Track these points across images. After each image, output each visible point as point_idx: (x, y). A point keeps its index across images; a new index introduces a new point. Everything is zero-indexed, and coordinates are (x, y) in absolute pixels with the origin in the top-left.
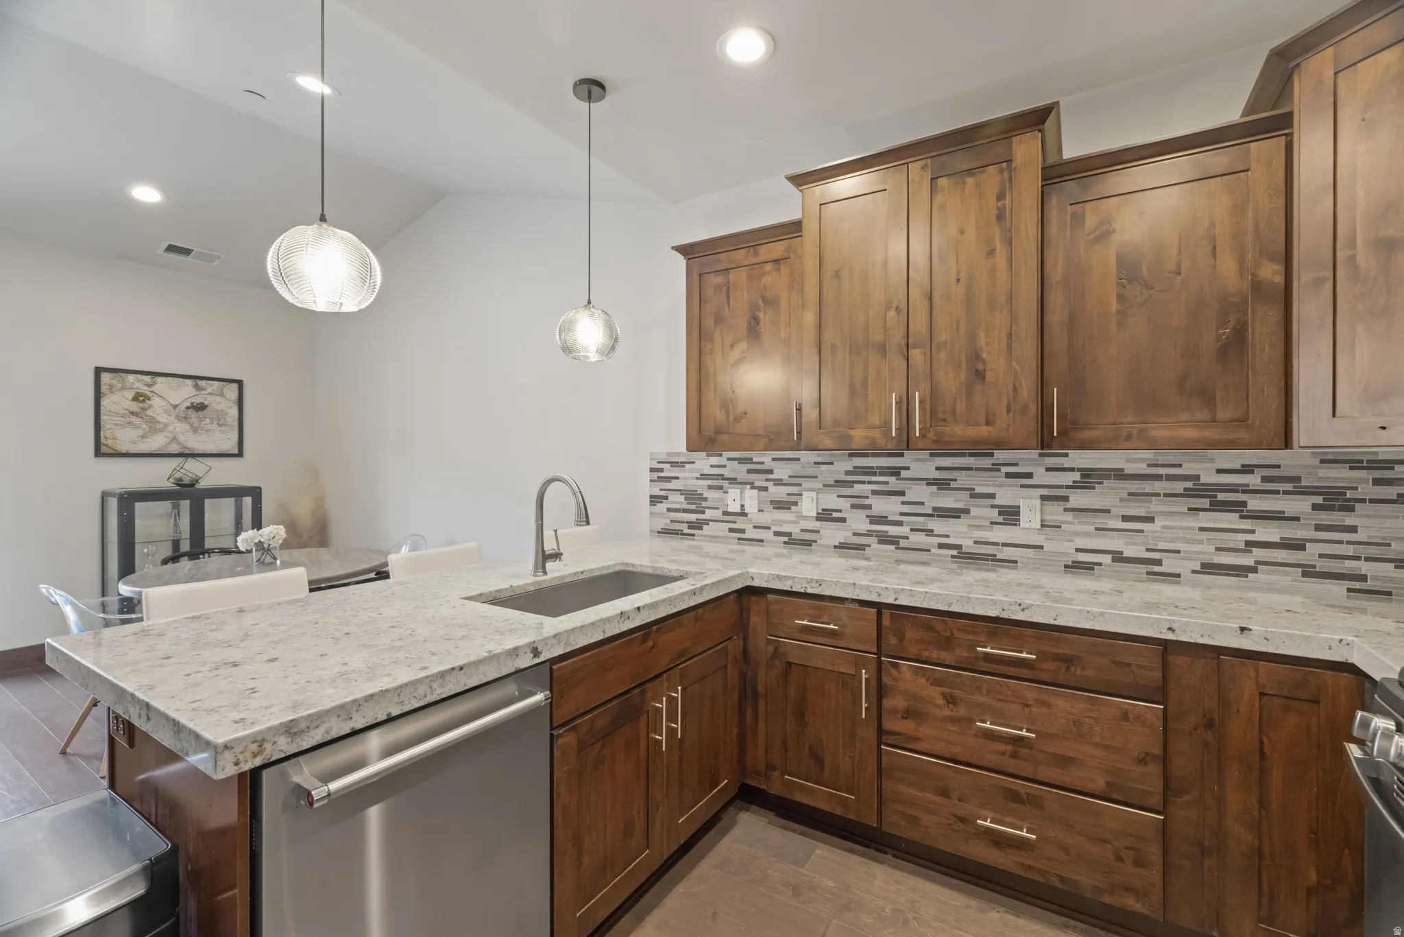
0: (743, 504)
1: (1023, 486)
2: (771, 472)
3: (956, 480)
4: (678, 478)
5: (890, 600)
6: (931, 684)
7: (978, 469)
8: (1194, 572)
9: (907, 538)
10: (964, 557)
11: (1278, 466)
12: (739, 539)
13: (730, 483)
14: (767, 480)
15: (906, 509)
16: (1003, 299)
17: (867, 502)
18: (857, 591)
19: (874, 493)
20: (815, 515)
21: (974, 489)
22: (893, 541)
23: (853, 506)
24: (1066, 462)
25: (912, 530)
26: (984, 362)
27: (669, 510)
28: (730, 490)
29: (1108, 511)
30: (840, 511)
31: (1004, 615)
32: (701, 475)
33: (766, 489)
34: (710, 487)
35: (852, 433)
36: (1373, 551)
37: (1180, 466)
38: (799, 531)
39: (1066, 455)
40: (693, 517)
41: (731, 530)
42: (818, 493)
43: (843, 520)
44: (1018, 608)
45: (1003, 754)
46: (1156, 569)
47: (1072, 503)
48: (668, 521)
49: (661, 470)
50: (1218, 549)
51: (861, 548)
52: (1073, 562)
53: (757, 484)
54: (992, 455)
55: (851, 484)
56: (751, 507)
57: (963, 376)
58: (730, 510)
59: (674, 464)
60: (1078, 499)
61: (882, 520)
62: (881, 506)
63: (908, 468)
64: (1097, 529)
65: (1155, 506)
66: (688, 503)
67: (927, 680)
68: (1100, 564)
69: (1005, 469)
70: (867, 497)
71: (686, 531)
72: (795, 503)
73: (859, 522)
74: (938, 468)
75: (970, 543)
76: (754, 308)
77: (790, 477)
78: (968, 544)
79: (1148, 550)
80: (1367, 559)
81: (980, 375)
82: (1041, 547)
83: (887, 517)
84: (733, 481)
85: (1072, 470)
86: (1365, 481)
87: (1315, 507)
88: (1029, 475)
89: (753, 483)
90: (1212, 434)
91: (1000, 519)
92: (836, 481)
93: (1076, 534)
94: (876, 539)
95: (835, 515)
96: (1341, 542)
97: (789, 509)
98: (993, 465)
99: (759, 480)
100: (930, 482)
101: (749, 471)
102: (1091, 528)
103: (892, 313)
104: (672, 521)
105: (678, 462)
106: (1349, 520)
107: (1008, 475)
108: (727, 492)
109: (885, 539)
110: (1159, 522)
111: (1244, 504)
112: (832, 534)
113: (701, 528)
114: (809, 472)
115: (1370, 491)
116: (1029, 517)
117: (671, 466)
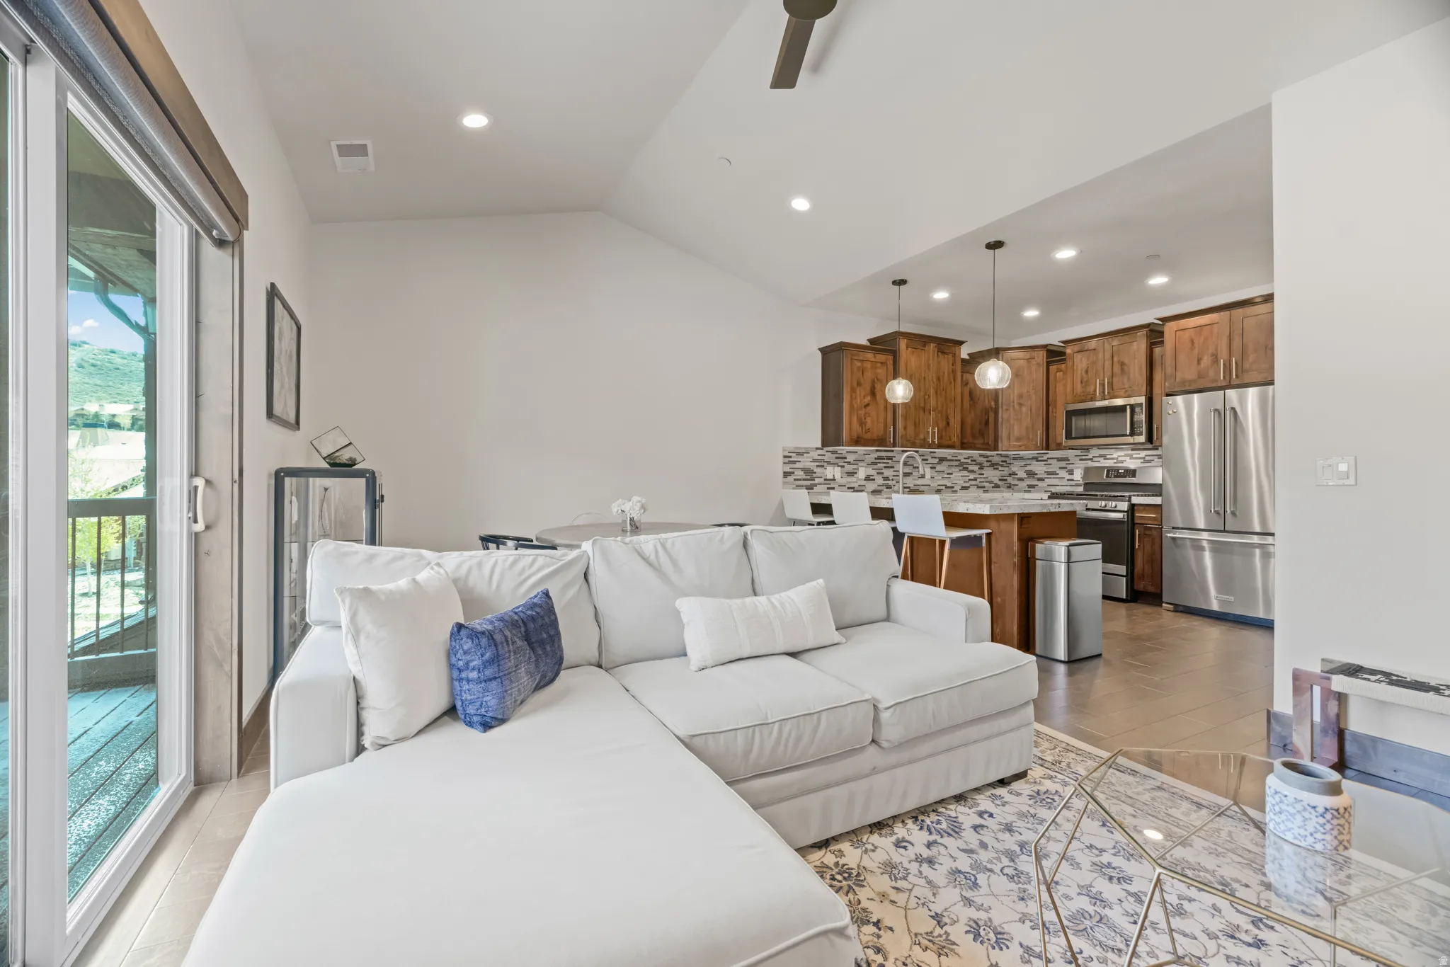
0: (833, 474)
1: (926, 463)
2: (846, 458)
3: (909, 462)
4: (800, 461)
9: (895, 486)
14: (844, 462)
15: (895, 474)
16: (953, 399)
17: (882, 471)
19: (885, 467)
20: (864, 478)
21: (913, 465)
22: (891, 487)
23: (878, 473)
24: (935, 455)
25: (896, 482)
26: (950, 419)
28: (828, 468)
29: (944, 472)
30: (873, 476)
32: (813, 460)
33: (843, 467)
34: (818, 466)
36: (986, 480)
37: (957, 456)
38: (858, 486)
39: (935, 453)
40: (808, 483)
41: (828, 488)
42: (864, 468)
43: (874, 480)
47: (938, 469)
48: (794, 486)
49: (790, 457)
50: (964, 482)
51: (880, 491)
53: (840, 464)
55: (876, 464)
56: (838, 476)
57: (944, 423)
58: (828, 478)
59: (798, 454)
60: (939, 468)
61: (886, 479)
62: (886, 473)
63: (895, 457)
64: (942, 478)
65: (953, 470)
66: (806, 475)
68: (942, 489)
72: (856, 473)
73: (880, 480)
75: (913, 485)
77: (854, 460)
81: (948, 424)
83: (889, 478)
84: (829, 463)
85: (936, 457)
86: (985, 461)
87: (979, 469)
88: (927, 460)
89: (838, 464)
90: (984, 446)
92: (871, 462)
93: (938, 480)
94: (885, 487)
95: (871, 477)
96: (982, 478)
97: (854, 476)
99: (841, 462)
101: (837, 458)
102: (940, 478)
103: (927, 397)
104: (796, 486)
105: (800, 453)
106: (983, 472)
107: (922, 460)
108: (826, 469)
109: (888, 487)
110: (954, 474)
112: (871, 486)
113: (813, 489)
114: (861, 458)
115: (986, 464)
116: (928, 476)
117: (796, 455)
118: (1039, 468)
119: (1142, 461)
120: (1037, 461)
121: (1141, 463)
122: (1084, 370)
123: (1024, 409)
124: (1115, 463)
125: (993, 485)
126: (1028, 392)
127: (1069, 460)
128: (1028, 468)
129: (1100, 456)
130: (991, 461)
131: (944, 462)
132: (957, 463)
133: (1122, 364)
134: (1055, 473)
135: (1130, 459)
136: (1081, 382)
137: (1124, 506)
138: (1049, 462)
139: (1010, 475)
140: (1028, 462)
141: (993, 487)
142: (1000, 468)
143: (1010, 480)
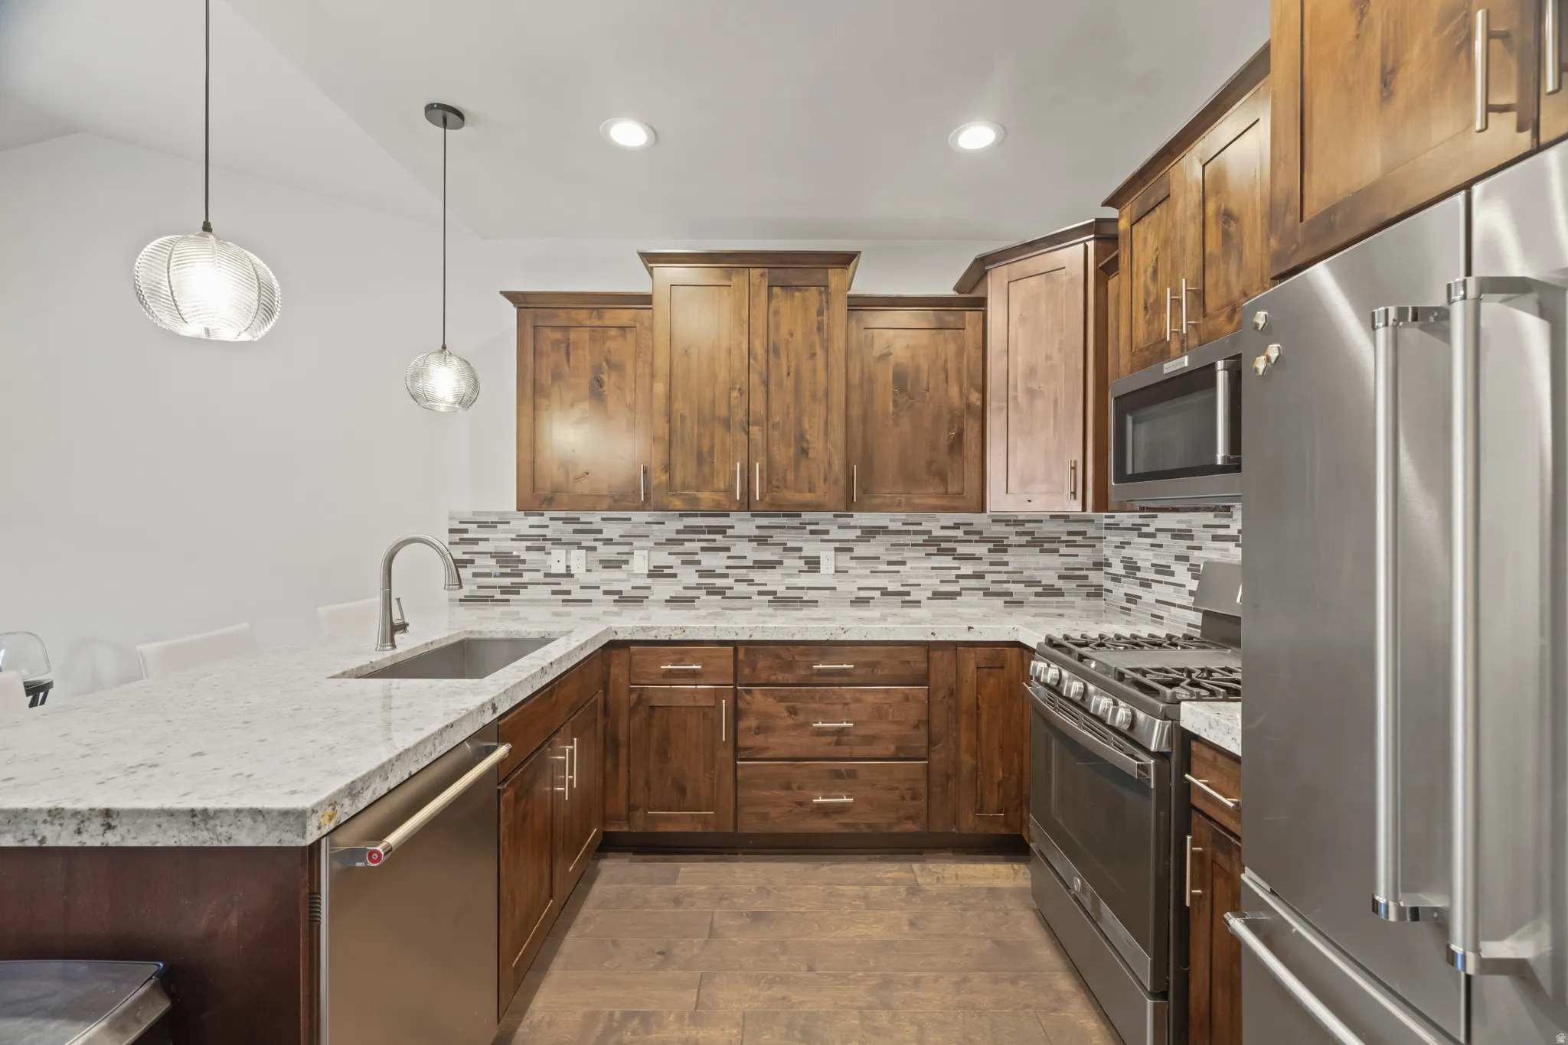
0: (568, 564)
1: (822, 541)
2: (600, 531)
3: (772, 537)
4: (487, 540)
5: (746, 638)
6: (778, 702)
7: (790, 528)
8: (929, 598)
9: (732, 588)
10: (780, 601)
11: (972, 524)
12: (564, 601)
13: (553, 544)
14: (595, 540)
15: (731, 563)
16: (820, 393)
17: (697, 558)
18: (718, 633)
19: (703, 549)
20: (647, 572)
21: (786, 544)
22: (720, 592)
23: (684, 563)
24: (852, 522)
25: (736, 581)
26: (807, 441)
27: (475, 575)
28: (552, 551)
29: (878, 558)
30: (671, 567)
31: (832, 638)
32: (517, 536)
33: (594, 549)
35: (700, 495)
36: (1016, 577)
37: (920, 524)
38: (630, 589)
39: (852, 516)
40: (507, 581)
41: (554, 593)
42: (649, 551)
43: (674, 576)
44: (842, 632)
45: (829, 744)
46: (907, 598)
47: (857, 552)
48: (475, 587)
49: (465, 531)
50: (941, 581)
51: (692, 600)
52: (856, 598)
53: (584, 544)
54: (800, 516)
55: (681, 542)
56: (578, 568)
57: (792, 452)
58: (553, 571)
59: (482, 525)
60: (861, 550)
61: (709, 573)
62: (708, 561)
63: (733, 527)
64: (871, 572)
65: (907, 554)
66: (500, 567)
67: (775, 698)
68: (873, 598)
69: (809, 527)
70: (697, 554)
71: (498, 596)
72: (626, 562)
73: (689, 576)
74: (757, 527)
75: (783, 588)
76: (597, 370)
77: (621, 536)
78: (781, 590)
79: (903, 585)
80: (1014, 582)
81: (804, 452)
82: (835, 588)
83: (714, 571)
85: (855, 527)
86: (1012, 533)
87: (990, 551)
88: (827, 532)
89: (580, 543)
90: (944, 502)
91: (806, 568)
92: (667, 540)
93: (858, 576)
94: (704, 591)
95: (666, 571)
96: (1001, 572)
97: (620, 567)
98: (801, 524)
99: (587, 540)
100: (751, 539)
101: (576, 531)
102: (868, 572)
103: (735, 394)
104: (479, 587)
105: (487, 523)
106: (1005, 559)
107: (812, 532)
108: (550, 553)
109: (712, 591)
110: (909, 565)
111: (954, 550)
112: (663, 589)
113: (518, 593)
114: (641, 531)
115: (1014, 539)
116: (827, 565)
117: (478, 527)
118: (1144, 555)
120: (1140, 536)
125: (1040, 589)
126: (1048, 357)
127: (1191, 537)
128: (1127, 552)
130: (1032, 533)
131: (878, 537)
132: (920, 539)
136: (1146, 308)
138: (1160, 538)
139: (1098, 566)
140: (1127, 536)
141: (1037, 594)
142: (1063, 550)
143: (1095, 577)
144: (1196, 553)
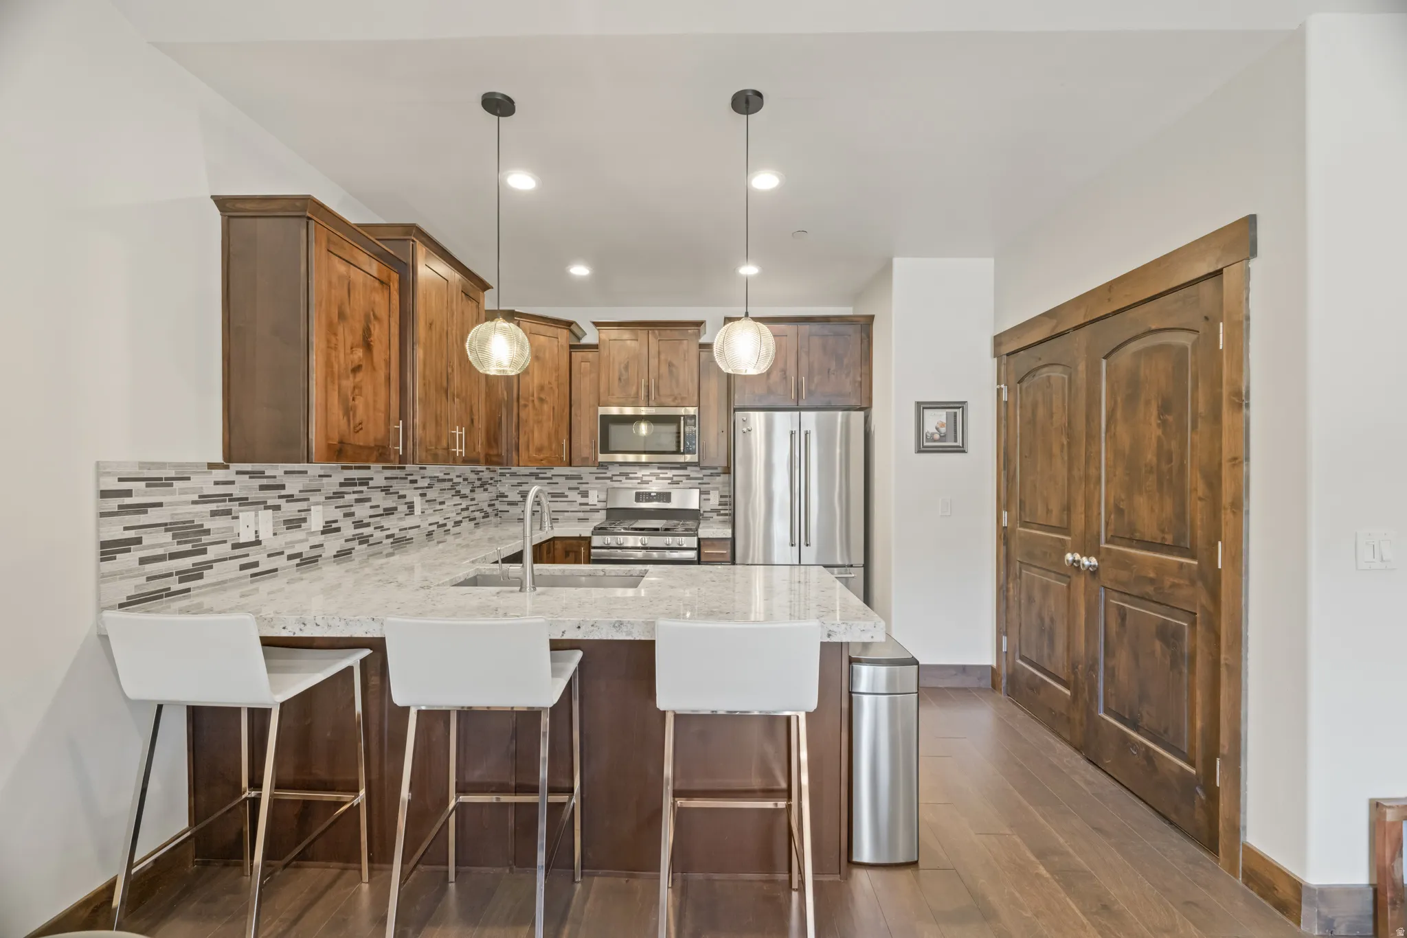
0: (255, 529)
1: (415, 488)
4: (160, 505)
7: (401, 478)
8: (453, 527)
9: (373, 535)
10: (396, 542)
11: (465, 473)
12: (253, 575)
13: (240, 505)
14: (278, 497)
15: (372, 512)
17: (351, 510)
19: (356, 501)
20: (322, 529)
21: (399, 493)
22: (366, 540)
23: (345, 515)
24: (426, 473)
25: (374, 528)
27: (143, 561)
28: (241, 515)
29: (436, 500)
30: (336, 521)
32: (200, 497)
33: (277, 508)
34: (214, 514)
35: (438, 451)
36: (477, 507)
37: (450, 474)
38: (308, 549)
39: (425, 468)
40: (186, 563)
41: (243, 567)
42: (323, 506)
43: (338, 530)
46: (446, 528)
47: (428, 496)
48: (143, 580)
49: (128, 493)
50: (457, 514)
51: (349, 552)
52: (428, 532)
53: (270, 503)
54: (405, 468)
55: (341, 495)
56: (266, 532)
58: (242, 540)
59: (152, 482)
61: (359, 524)
62: (362, 512)
64: (434, 511)
65: (445, 496)
66: (179, 543)
68: (434, 531)
69: (410, 478)
70: (352, 506)
71: (176, 587)
72: (304, 520)
73: (348, 529)
74: (386, 478)
75: (397, 531)
77: (300, 491)
79: (444, 519)
80: (477, 511)
82: (419, 527)
83: (362, 521)
84: (243, 501)
85: (427, 477)
87: (471, 491)
88: (416, 481)
89: (266, 502)
91: (407, 512)
92: (334, 493)
93: (429, 515)
94: (356, 542)
95: (334, 525)
96: (473, 505)
97: (300, 526)
98: (406, 475)
99: (272, 497)
100: (381, 489)
101: (262, 488)
102: (432, 511)
104: (149, 579)
105: (161, 479)
106: (474, 496)
107: (412, 482)
108: (237, 518)
109: (361, 540)
110: (446, 504)
111: (460, 491)
112: (333, 544)
113: (200, 577)
114: (314, 485)
115: (476, 484)
116: (417, 509)
117: (147, 486)
119: (670, 481)
120: (537, 479)
121: (669, 483)
122: (622, 365)
123: (546, 407)
124: (639, 483)
125: (483, 514)
127: (581, 478)
128: (524, 488)
129: (621, 474)
130: (481, 479)
131: (436, 484)
132: (449, 485)
133: (670, 365)
134: (562, 495)
135: (657, 479)
137: (693, 542)
138: (555, 480)
139: (499, 498)
140: (524, 479)
141: (484, 517)
142: (489, 489)
143: (498, 505)
144: (584, 485)
